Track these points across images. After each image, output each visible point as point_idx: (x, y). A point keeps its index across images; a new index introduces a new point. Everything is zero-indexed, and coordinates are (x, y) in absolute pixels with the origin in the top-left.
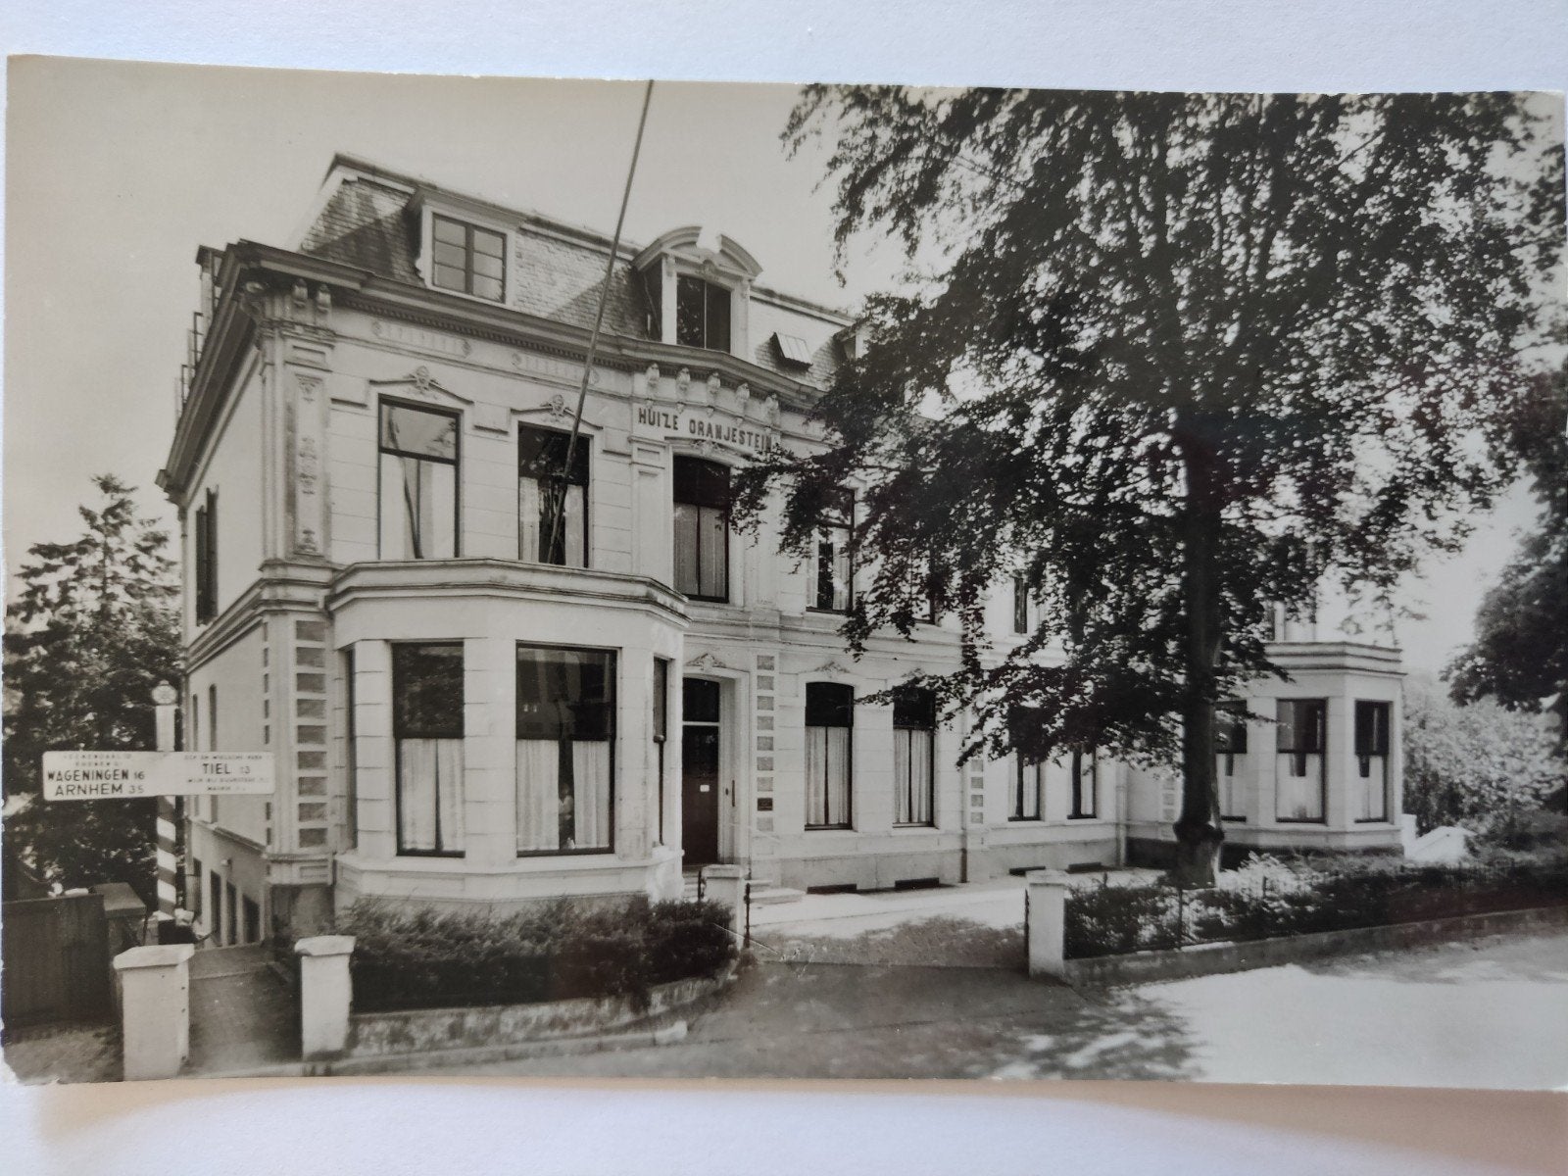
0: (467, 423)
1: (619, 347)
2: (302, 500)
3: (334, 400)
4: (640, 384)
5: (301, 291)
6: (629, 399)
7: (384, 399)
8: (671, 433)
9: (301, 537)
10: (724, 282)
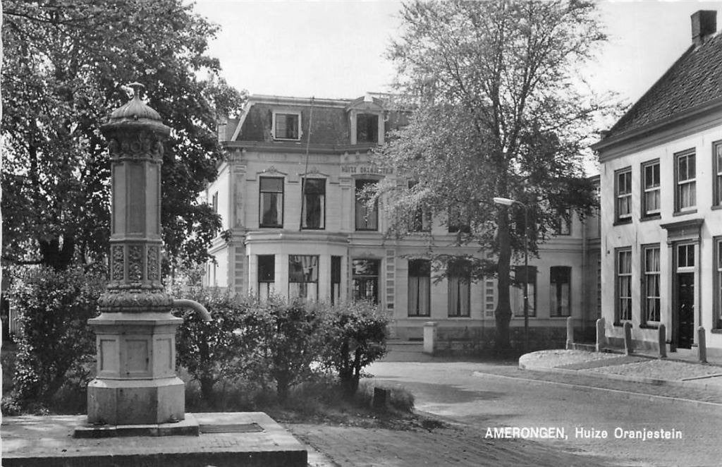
0: (286, 181)
1: (333, 148)
2: (238, 210)
3: (247, 180)
4: (342, 159)
5: (238, 151)
6: (339, 164)
7: (261, 178)
8: (354, 173)
9: (238, 222)
10: (374, 113)
